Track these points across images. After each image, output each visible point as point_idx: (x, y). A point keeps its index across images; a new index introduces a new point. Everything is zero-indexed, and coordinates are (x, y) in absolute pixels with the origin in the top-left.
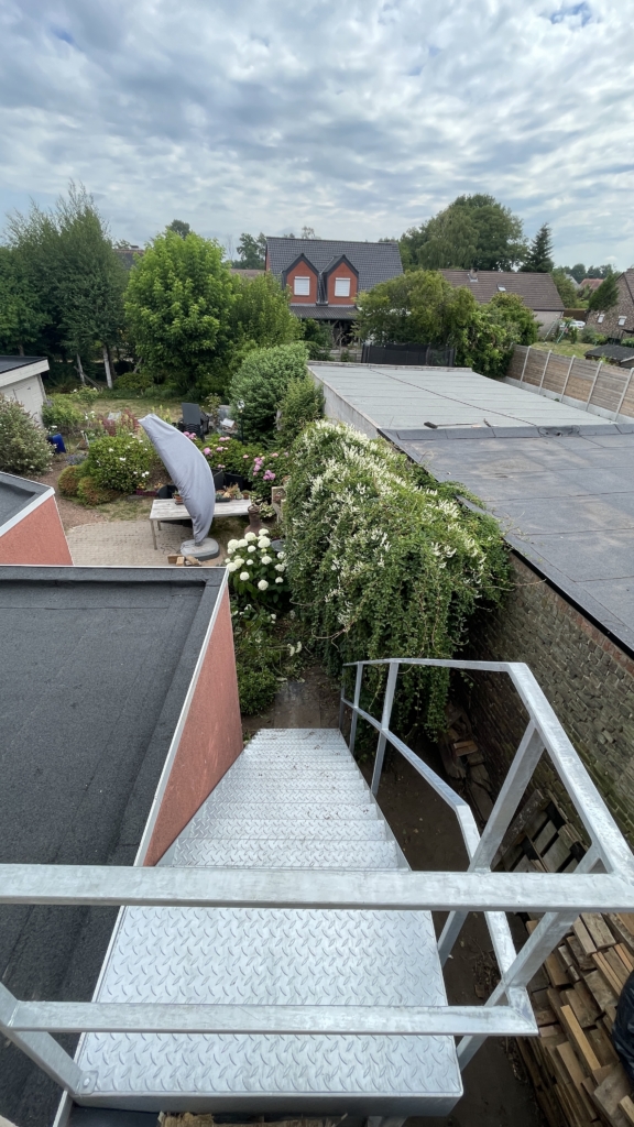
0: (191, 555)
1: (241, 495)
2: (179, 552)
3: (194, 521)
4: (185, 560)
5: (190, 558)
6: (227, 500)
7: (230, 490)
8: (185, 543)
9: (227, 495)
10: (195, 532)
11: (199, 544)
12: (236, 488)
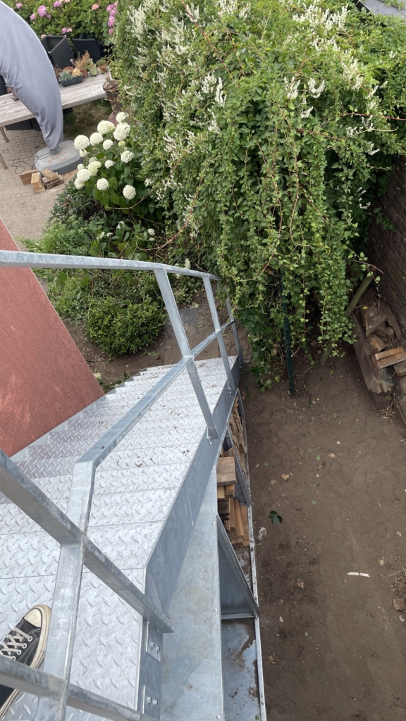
0: (48, 168)
1: (94, 69)
2: (33, 167)
3: (39, 120)
4: (42, 176)
5: (46, 172)
6: (78, 81)
7: (79, 63)
8: (39, 153)
9: (76, 72)
10: (45, 136)
11: (55, 152)
12: (86, 58)
